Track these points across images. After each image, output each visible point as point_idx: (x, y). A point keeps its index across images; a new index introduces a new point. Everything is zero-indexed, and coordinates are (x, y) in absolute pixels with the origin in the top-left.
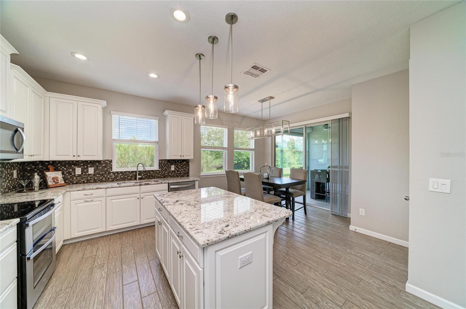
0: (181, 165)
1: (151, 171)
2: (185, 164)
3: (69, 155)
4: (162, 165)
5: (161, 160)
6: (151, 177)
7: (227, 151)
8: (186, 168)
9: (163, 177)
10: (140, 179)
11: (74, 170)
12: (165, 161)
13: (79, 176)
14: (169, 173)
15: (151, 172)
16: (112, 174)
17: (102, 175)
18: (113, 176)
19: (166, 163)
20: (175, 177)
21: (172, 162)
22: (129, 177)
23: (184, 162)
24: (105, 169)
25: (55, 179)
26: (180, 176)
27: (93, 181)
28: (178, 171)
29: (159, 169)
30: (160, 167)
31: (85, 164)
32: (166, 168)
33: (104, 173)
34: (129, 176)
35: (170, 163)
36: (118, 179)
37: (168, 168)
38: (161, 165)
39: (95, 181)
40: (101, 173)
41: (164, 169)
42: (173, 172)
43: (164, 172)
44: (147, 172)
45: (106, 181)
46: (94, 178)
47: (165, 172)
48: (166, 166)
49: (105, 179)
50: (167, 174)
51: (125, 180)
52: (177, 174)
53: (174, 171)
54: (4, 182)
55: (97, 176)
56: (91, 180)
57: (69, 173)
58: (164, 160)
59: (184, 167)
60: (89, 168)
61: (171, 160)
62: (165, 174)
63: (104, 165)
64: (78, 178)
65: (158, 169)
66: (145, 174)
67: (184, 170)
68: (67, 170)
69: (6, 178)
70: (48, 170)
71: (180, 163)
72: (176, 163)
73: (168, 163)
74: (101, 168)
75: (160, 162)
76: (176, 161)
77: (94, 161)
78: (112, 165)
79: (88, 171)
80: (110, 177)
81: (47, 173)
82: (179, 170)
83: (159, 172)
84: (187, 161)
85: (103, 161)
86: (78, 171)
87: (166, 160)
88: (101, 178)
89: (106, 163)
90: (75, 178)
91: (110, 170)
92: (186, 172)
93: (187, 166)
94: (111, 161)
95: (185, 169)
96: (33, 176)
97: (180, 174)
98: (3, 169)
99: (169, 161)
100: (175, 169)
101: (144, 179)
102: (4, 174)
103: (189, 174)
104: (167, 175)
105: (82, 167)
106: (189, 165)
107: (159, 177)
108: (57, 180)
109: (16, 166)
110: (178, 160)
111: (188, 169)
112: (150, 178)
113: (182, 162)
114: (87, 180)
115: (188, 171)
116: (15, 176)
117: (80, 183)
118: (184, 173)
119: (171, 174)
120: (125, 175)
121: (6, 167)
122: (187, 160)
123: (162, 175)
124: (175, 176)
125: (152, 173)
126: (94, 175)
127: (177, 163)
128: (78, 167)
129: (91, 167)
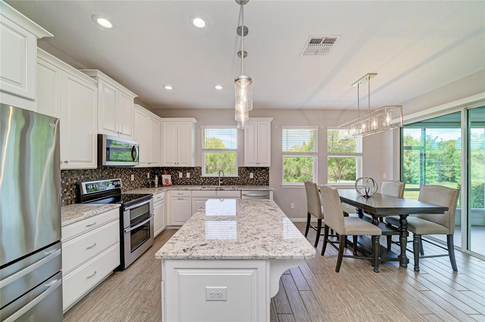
0: (260, 172)
1: (231, 177)
2: (265, 172)
3: (173, 163)
5: (241, 167)
7: (317, 157)
8: (266, 177)
9: (242, 184)
10: (221, 184)
11: (178, 174)
12: (244, 169)
13: (181, 179)
14: (248, 180)
15: (231, 179)
16: (201, 178)
17: (195, 179)
18: (202, 180)
20: (254, 185)
21: (251, 169)
22: (214, 182)
23: (263, 170)
24: (197, 174)
25: (167, 180)
26: (259, 185)
27: (189, 184)
28: (257, 179)
30: (240, 174)
31: (185, 170)
32: (245, 176)
33: (196, 177)
34: (214, 181)
35: (249, 171)
36: (206, 184)
37: (247, 175)
38: (241, 172)
39: (191, 184)
40: (194, 177)
41: (243, 177)
42: (252, 180)
43: (243, 180)
44: (228, 178)
45: (197, 185)
46: (190, 181)
47: (244, 180)
48: (245, 173)
49: (197, 183)
50: (246, 182)
51: (211, 185)
52: (256, 182)
53: (253, 178)
54: (141, 180)
55: (192, 179)
56: (188, 182)
57: (176, 176)
58: (243, 167)
59: (263, 176)
60: (187, 173)
61: (250, 167)
62: (244, 182)
63: (196, 171)
64: (181, 180)
65: (238, 176)
66: (226, 181)
67: (264, 179)
68: (174, 174)
69: (143, 178)
70: (164, 174)
71: (259, 170)
72: (254, 170)
73: (247, 170)
74: (194, 173)
75: (240, 169)
76: (255, 168)
77: (190, 168)
78: (201, 171)
79: (186, 176)
80: (200, 181)
81: (163, 176)
82: (258, 178)
83: (239, 179)
84: (267, 169)
85: (196, 168)
86: (181, 175)
87: (245, 167)
88: (194, 181)
89: (197, 169)
90: (179, 180)
91: (200, 175)
92: (266, 181)
93: (267, 174)
94: (201, 168)
96: (155, 177)
97: (259, 182)
98: (141, 172)
99: (247, 168)
100: (254, 176)
101: (225, 185)
102: (142, 175)
103: (269, 183)
104: (246, 183)
105: (183, 172)
106: (269, 173)
107: (239, 184)
108: (168, 181)
109: (149, 170)
110: (257, 168)
111: (268, 178)
112: (230, 184)
113: (261, 169)
114: (186, 182)
115: (268, 180)
116: (148, 177)
117: (182, 185)
118: (264, 182)
119: (250, 182)
120: (211, 180)
121: (143, 171)
122: (267, 167)
123: (241, 183)
124: (254, 184)
125: (232, 180)
126: (190, 179)
127: (256, 170)
128: (181, 172)
129: (188, 172)
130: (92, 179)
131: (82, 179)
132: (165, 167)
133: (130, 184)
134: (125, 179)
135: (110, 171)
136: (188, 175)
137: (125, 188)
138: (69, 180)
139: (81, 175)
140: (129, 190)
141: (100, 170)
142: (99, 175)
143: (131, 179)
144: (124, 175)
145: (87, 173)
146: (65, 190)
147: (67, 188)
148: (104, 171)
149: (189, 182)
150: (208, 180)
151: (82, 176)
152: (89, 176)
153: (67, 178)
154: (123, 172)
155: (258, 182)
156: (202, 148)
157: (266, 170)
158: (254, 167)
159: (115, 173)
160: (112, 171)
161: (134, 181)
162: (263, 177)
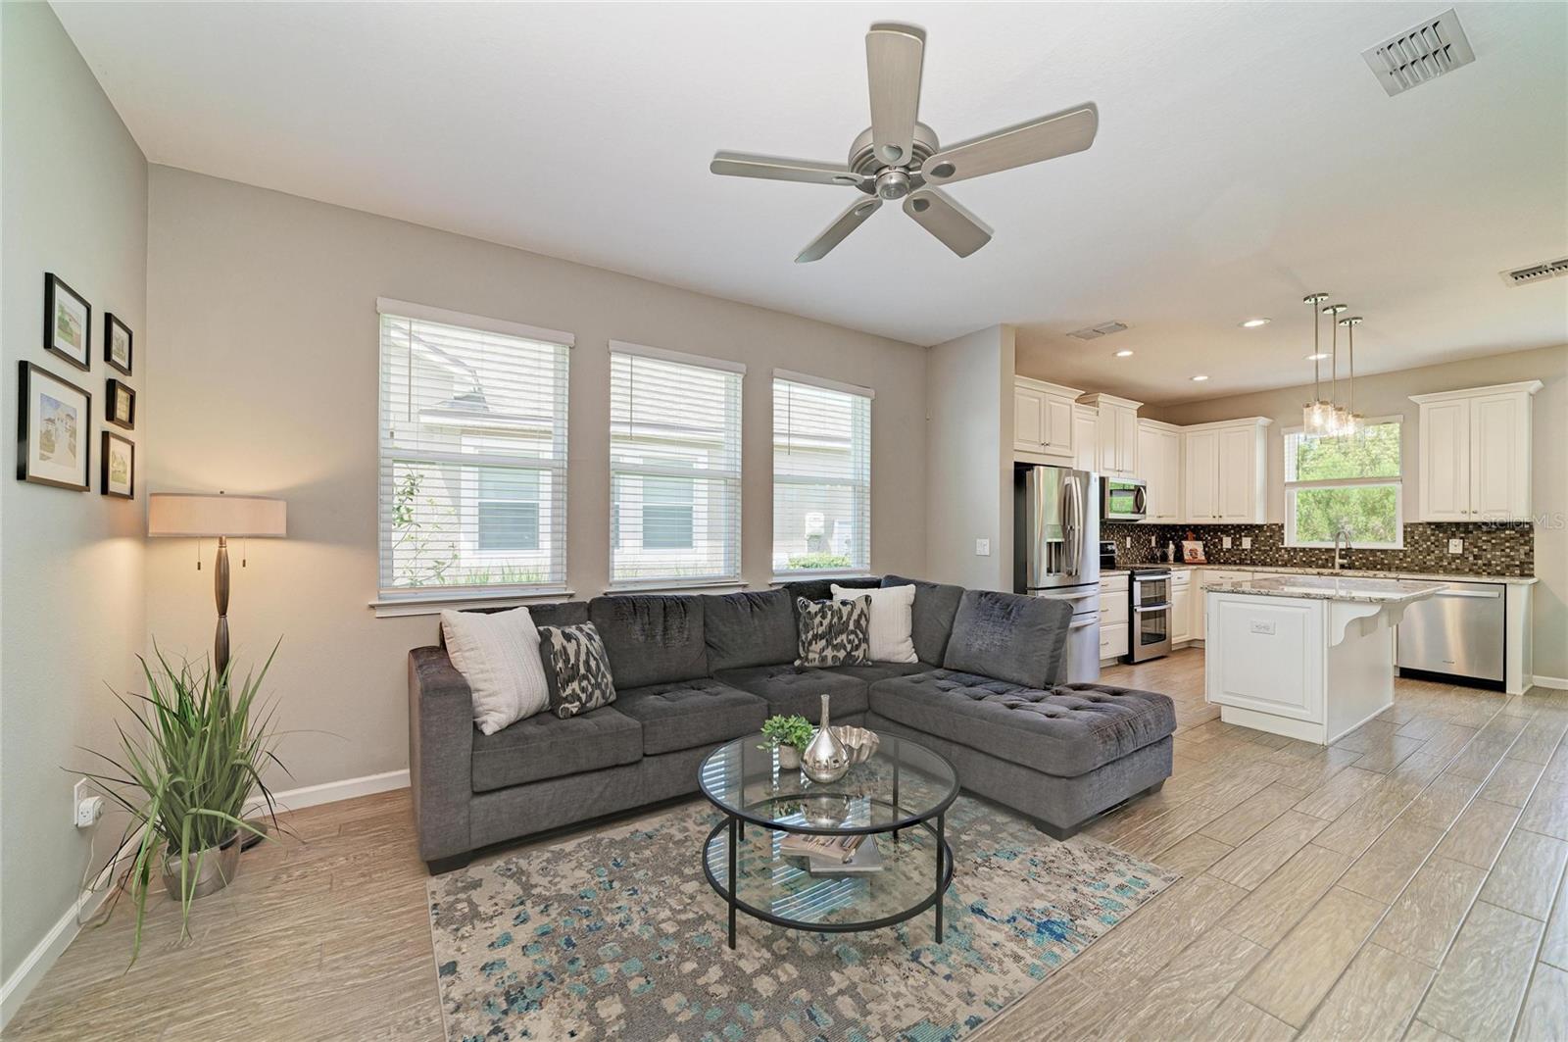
0: (1493, 538)
1: (1378, 550)
2: (1513, 538)
3: (1207, 516)
4: (1416, 538)
5: (1412, 524)
6: (1379, 567)
8: (1518, 551)
9: (1417, 568)
10: (1342, 566)
11: (1221, 540)
12: (1424, 528)
13: (1228, 550)
14: (1440, 558)
15: (1379, 553)
16: (1283, 551)
17: (1265, 551)
18: (1286, 556)
19: (1429, 532)
20: (1467, 573)
21: (1454, 529)
22: (1320, 562)
23: (1507, 532)
24: (1271, 541)
25: (1193, 552)
26: (1489, 574)
27: (1249, 562)
28: (1476, 557)
29: (1405, 546)
30: (1408, 543)
31: (1237, 531)
32: (1428, 546)
33: (1268, 548)
34: (1321, 559)
35: (1445, 532)
36: (1295, 563)
37: (1437, 546)
38: (1413, 538)
39: (1253, 563)
40: (1263, 548)
41: (1421, 549)
42: (1458, 558)
43: (1421, 557)
44: (1367, 553)
45: (1272, 565)
46: (1252, 557)
47: (1425, 557)
49: (1271, 560)
50: (1433, 563)
51: (1311, 567)
52: (1476, 564)
53: (1462, 555)
54: (1141, 549)
55: (1257, 553)
56: (1246, 559)
57: (1214, 544)
58: (1420, 524)
59: (1508, 547)
60: (1244, 539)
61: (1450, 524)
62: (1425, 563)
63: (1268, 534)
64: (1228, 554)
65: (1402, 548)
66: (1361, 558)
67: (1508, 556)
68: (1211, 540)
69: (1144, 544)
70: (1186, 539)
71: (1488, 532)
72: (1467, 532)
73: (1437, 532)
74: (1263, 539)
75: (1409, 530)
76: (1471, 527)
77: (1251, 526)
78: (1283, 534)
79: (1241, 544)
80: (1280, 557)
81: (1184, 543)
82: (1484, 553)
83: (1405, 554)
84: (1523, 532)
85: (1268, 527)
86: (1227, 543)
87: (1429, 524)
88: (1263, 557)
89: (1272, 530)
90: (1222, 554)
91: (1280, 544)
92: (1517, 563)
93: (1522, 544)
94: (1282, 526)
95: (1512, 554)
96: (1168, 544)
97: (1489, 564)
98: (1141, 533)
99: (1439, 526)
100: (1464, 549)
101: (1357, 569)
102: (1142, 540)
103: (1532, 569)
104: (1433, 566)
105: (1232, 536)
106: (1531, 542)
107: (1405, 568)
108: (1196, 554)
109: (1155, 531)
110: (1477, 526)
111: (1527, 554)
112: (1375, 567)
113: (1498, 529)
114: (1240, 559)
115: (1527, 560)
116: (1153, 544)
117: (1230, 563)
118: (1508, 567)
119: (1449, 564)
120: (1311, 556)
121: (1144, 531)
122: (1523, 524)
123: (1414, 565)
124: (1467, 570)
125: (1382, 556)
126: (1252, 551)
127: (1475, 532)
128: (1227, 536)
129: (1245, 536)
132: (1188, 526)
133: (1125, 554)
134: (1119, 543)
136: (1247, 543)
137: (1118, 559)
140: (1123, 563)
143: (1126, 545)
144: (1117, 536)
149: (1248, 558)
150: (1304, 556)
154: (1116, 531)
155: (1484, 565)
156: (1286, 480)
157: (1516, 532)
158: (1466, 524)
161: (1130, 549)
162: (1503, 550)
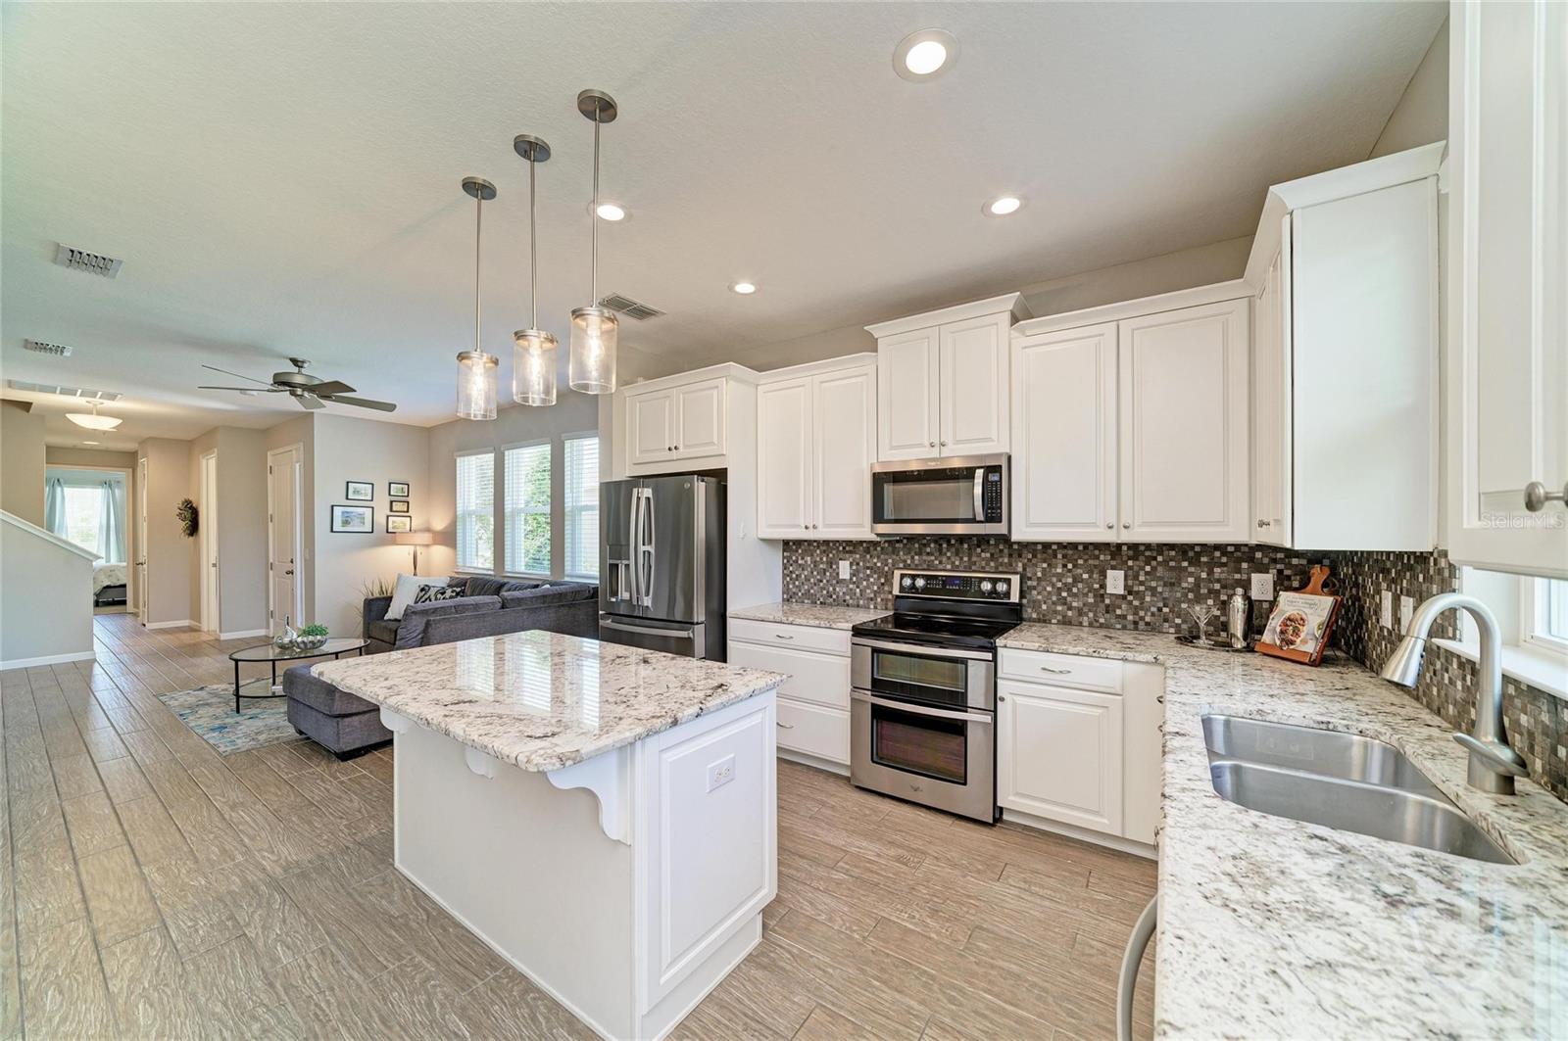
11: (1381, 601)
13: (1389, 637)
31: (1399, 571)
69: (1205, 591)
98: (1185, 564)
102: (1190, 580)
116: (1264, 593)
121: (1205, 559)
129: (1407, 591)
130: (941, 567)
131: (916, 562)
133: (1102, 606)
134: (1070, 580)
135: (1001, 551)
137: (1070, 613)
138: (890, 561)
139: (913, 554)
140: (1091, 625)
141: (966, 546)
142: (961, 559)
143: (1103, 586)
144: (1065, 566)
145: (928, 550)
146: (883, 580)
147: (886, 576)
148: (979, 550)
151: (916, 557)
152: (933, 558)
153: (886, 557)
154: (1060, 556)
159: (1020, 556)
160: (1006, 551)
161: (1124, 597)
